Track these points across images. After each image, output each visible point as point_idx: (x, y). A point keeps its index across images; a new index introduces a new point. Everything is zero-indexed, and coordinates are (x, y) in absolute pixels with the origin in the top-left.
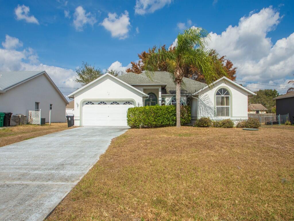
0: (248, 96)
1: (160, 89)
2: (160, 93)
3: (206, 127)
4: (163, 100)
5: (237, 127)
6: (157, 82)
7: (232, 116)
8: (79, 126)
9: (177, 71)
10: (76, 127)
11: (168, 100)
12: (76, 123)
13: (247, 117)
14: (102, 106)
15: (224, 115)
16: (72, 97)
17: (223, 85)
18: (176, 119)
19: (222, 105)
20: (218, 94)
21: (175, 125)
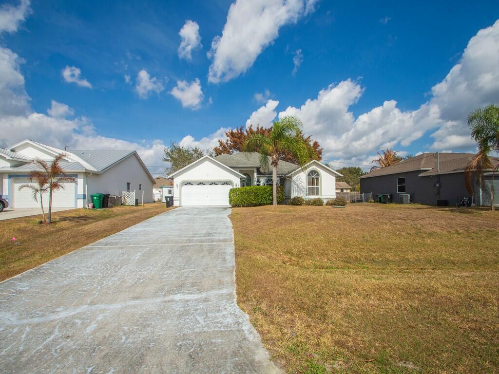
0: (336, 177)
1: (255, 170)
2: (255, 174)
3: (300, 205)
4: (258, 181)
5: (326, 205)
6: (252, 164)
7: (321, 195)
8: (179, 206)
9: (273, 155)
10: (176, 207)
11: (263, 181)
12: (176, 203)
13: (335, 196)
14: (201, 186)
15: (315, 195)
16: (172, 179)
17: (314, 167)
18: (273, 198)
19: (313, 185)
20: (309, 175)
21: (272, 204)
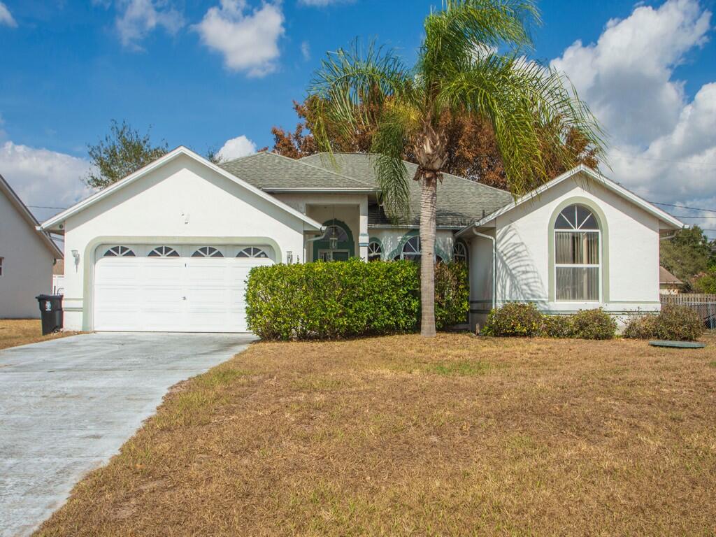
0: (662, 233)
1: (364, 207)
2: (364, 221)
3: (525, 335)
4: (375, 246)
5: (627, 336)
6: (352, 183)
7: (607, 300)
8: (80, 329)
9: (423, 141)
10: (68, 334)
11: (391, 243)
12: (71, 321)
13: (656, 302)
14: (164, 261)
15: (581, 297)
16: (60, 230)
17: (578, 194)
18: (420, 308)
19: (574, 262)
20: (560, 223)
21: (417, 328)
